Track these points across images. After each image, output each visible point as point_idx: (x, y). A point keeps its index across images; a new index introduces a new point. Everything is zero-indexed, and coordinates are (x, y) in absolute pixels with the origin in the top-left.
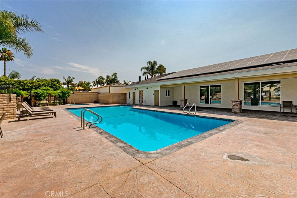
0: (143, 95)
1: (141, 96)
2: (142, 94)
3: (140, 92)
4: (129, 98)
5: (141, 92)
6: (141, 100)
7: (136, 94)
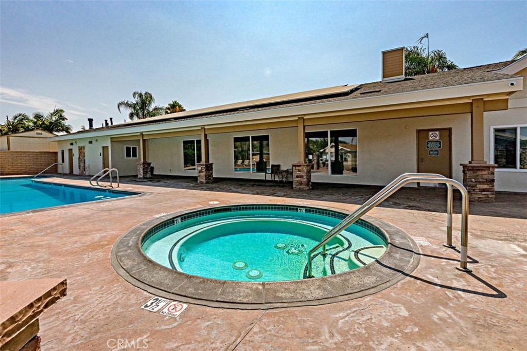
0: (84, 156)
1: (81, 157)
2: (83, 154)
3: (79, 150)
4: (63, 161)
5: (81, 149)
6: (82, 165)
7: (73, 153)
